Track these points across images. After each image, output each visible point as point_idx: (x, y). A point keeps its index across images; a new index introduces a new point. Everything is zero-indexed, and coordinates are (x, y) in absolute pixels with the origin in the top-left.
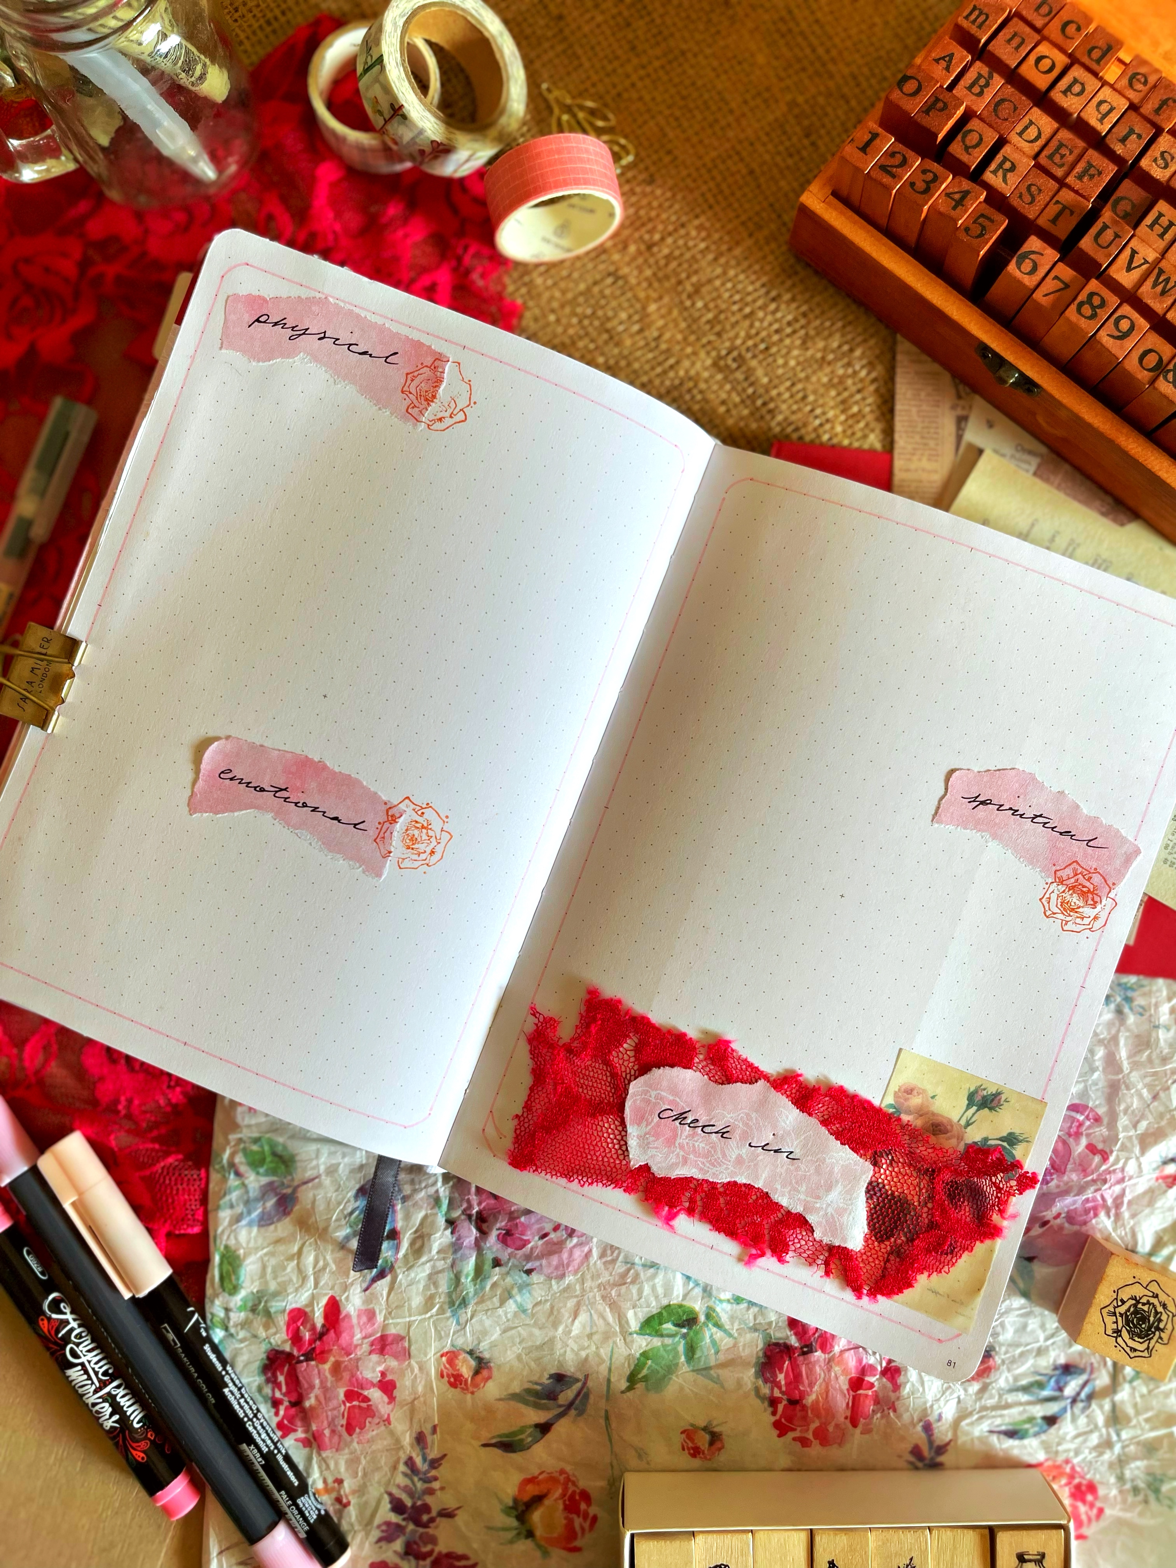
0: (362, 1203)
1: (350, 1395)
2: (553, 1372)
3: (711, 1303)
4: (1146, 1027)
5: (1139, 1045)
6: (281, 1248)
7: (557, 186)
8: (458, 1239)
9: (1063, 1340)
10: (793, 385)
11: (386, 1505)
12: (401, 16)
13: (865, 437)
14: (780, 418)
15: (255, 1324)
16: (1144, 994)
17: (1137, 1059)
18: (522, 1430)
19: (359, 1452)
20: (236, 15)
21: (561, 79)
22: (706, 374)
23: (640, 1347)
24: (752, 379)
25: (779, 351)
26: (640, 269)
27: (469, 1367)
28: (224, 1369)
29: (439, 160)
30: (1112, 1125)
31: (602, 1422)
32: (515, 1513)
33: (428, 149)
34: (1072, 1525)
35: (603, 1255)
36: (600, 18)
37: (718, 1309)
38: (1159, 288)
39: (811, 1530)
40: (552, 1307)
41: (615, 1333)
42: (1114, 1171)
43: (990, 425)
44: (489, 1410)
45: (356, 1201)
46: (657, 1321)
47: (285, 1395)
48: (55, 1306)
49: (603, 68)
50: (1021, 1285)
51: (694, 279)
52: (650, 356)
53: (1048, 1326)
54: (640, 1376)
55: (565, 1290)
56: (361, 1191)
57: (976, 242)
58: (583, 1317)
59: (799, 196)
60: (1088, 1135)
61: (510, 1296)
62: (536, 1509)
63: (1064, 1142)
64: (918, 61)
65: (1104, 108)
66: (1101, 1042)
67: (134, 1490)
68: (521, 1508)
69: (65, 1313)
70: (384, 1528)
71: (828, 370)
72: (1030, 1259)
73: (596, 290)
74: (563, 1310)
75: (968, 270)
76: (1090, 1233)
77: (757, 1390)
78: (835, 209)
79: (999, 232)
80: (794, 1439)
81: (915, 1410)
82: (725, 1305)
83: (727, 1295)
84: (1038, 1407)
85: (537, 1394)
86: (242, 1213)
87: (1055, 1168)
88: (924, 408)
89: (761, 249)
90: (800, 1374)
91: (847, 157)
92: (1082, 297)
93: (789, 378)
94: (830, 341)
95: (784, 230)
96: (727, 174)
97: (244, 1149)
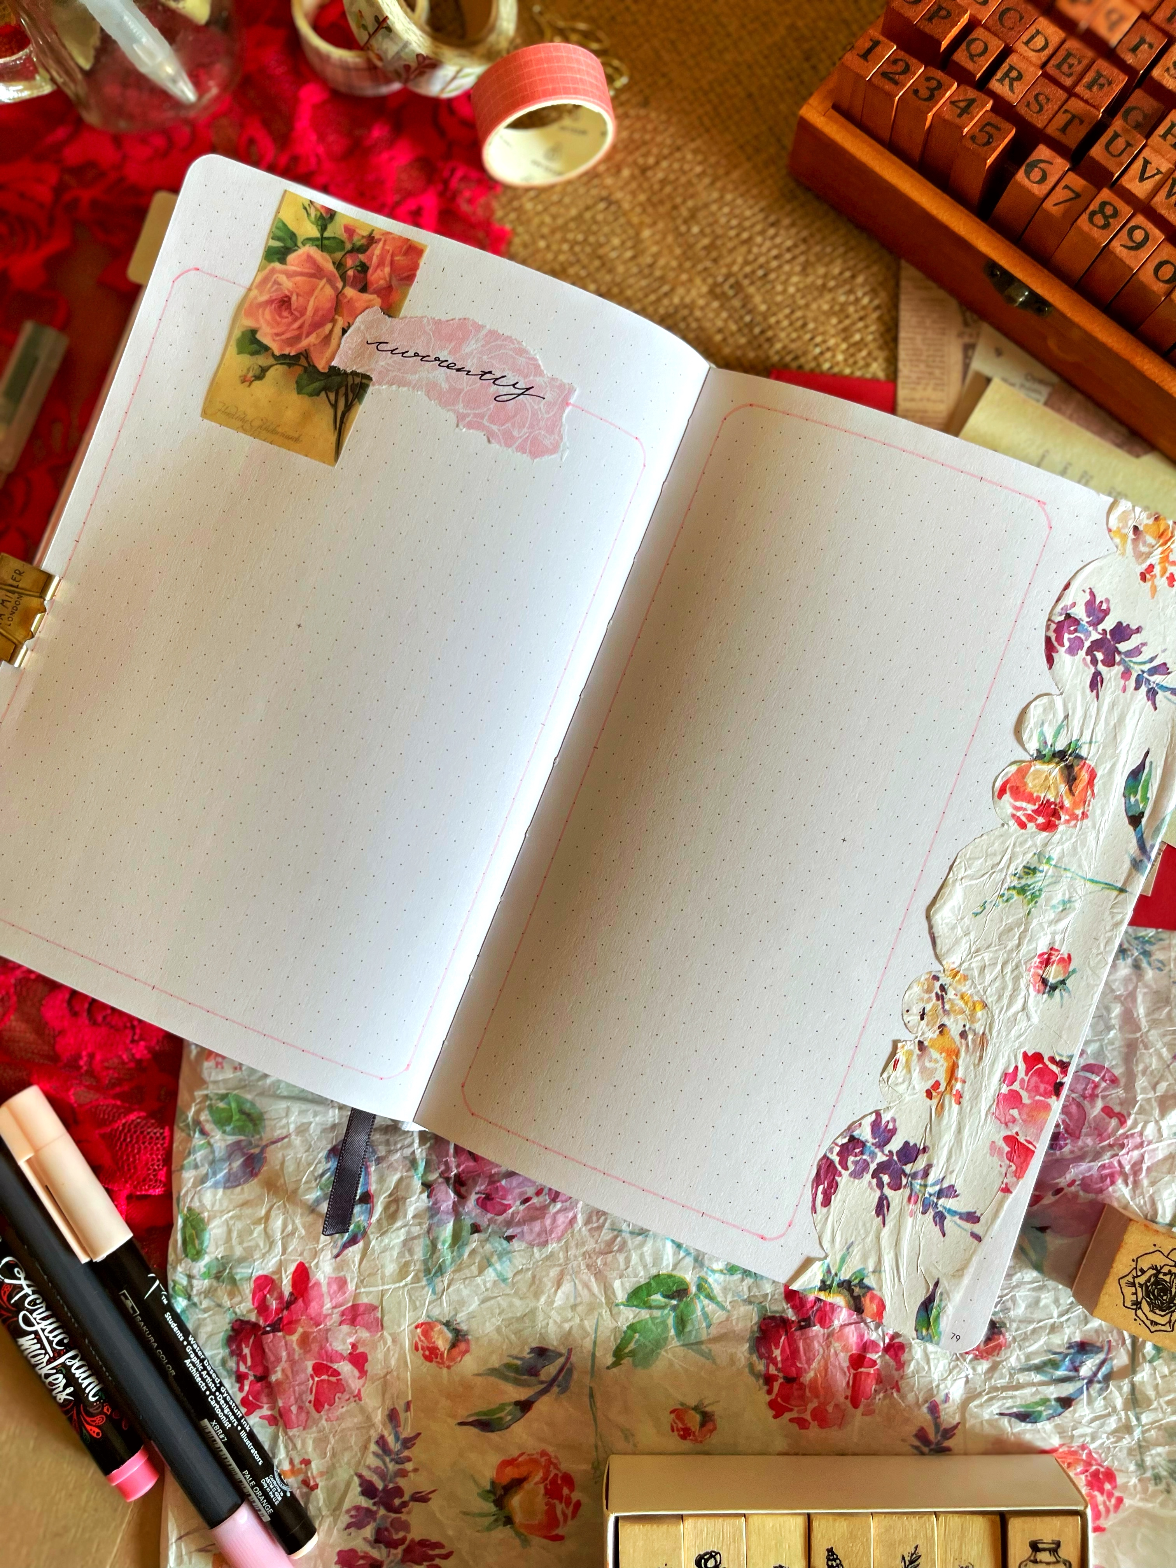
0: (332, 1164)
1: (319, 1369)
2: (534, 1345)
3: (702, 1274)
4: (1165, 982)
5: (1158, 1002)
6: (248, 1211)
8: (435, 1203)
9: (1079, 1316)
11: (356, 1488)
13: (867, 365)
14: (778, 346)
15: (219, 1292)
16: (1163, 949)
17: (1156, 1016)
18: (502, 1407)
19: (327, 1430)
22: (701, 302)
23: (627, 1319)
24: (750, 306)
25: (777, 278)
26: (634, 194)
27: (445, 1339)
28: (186, 1339)
29: (426, 77)
30: (1130, 1086)
31: (586, 1400)
32: (493, 1497)
33: (413, 65)
34: (1089, 1513)
35: (588, 1222)
37: (711, 1280)
38: (1173, 199)
39: (809, 1515)
40: (534, 1277)
41: (600, 1304)
42: (1132, 1135)
43: (999, 353)
44: (467, 1386)
45: (327, 1162)
46: (645, 1293)
47: (250, 1368)
48: (9, 1271)
50: (1033, 1256)
51: (690, 203)
52: (644, 283)
53: (1061, 1301)
54: (627, 1351)
55: (547, 1258)
56: (333, 1152)
57: (982, 150)
58: (566, 1287)
59: (797, 112)
60: (1104, 1098)
61: (490, 1264)
62: (516, 1493)
63: (1079, 1106)
65: (1115, 16)
66: (1117, 998)
67: (92, 1470)
68: (500, 1492)
69: (19, 1279)
70: (353, 1513)
71: (828, 297)
72: (1043, 1229)
73: (588, 215)
74: (545, 1280)
75: (974, 183)
76: (1107, 1201)
77: (751, 1366)
78: (837, 122)
79: (1006, 141)
80: (791, 1420)
81: (920, 1390)
82: (717, 1275)
83: (719, 1266)
84: (1052, 1388)
85: (516, 1369)
86: (207, 1174)
87: (1069, 1132)
88: (929, 335)
89: (759, 173)
90: (797, 1350)
91: (848, 65)
92: (1092, 207)
93: (789, 306)
94: (831, 267)
95: (783, 153)
96: (724, 97)
97: (210, 1106)
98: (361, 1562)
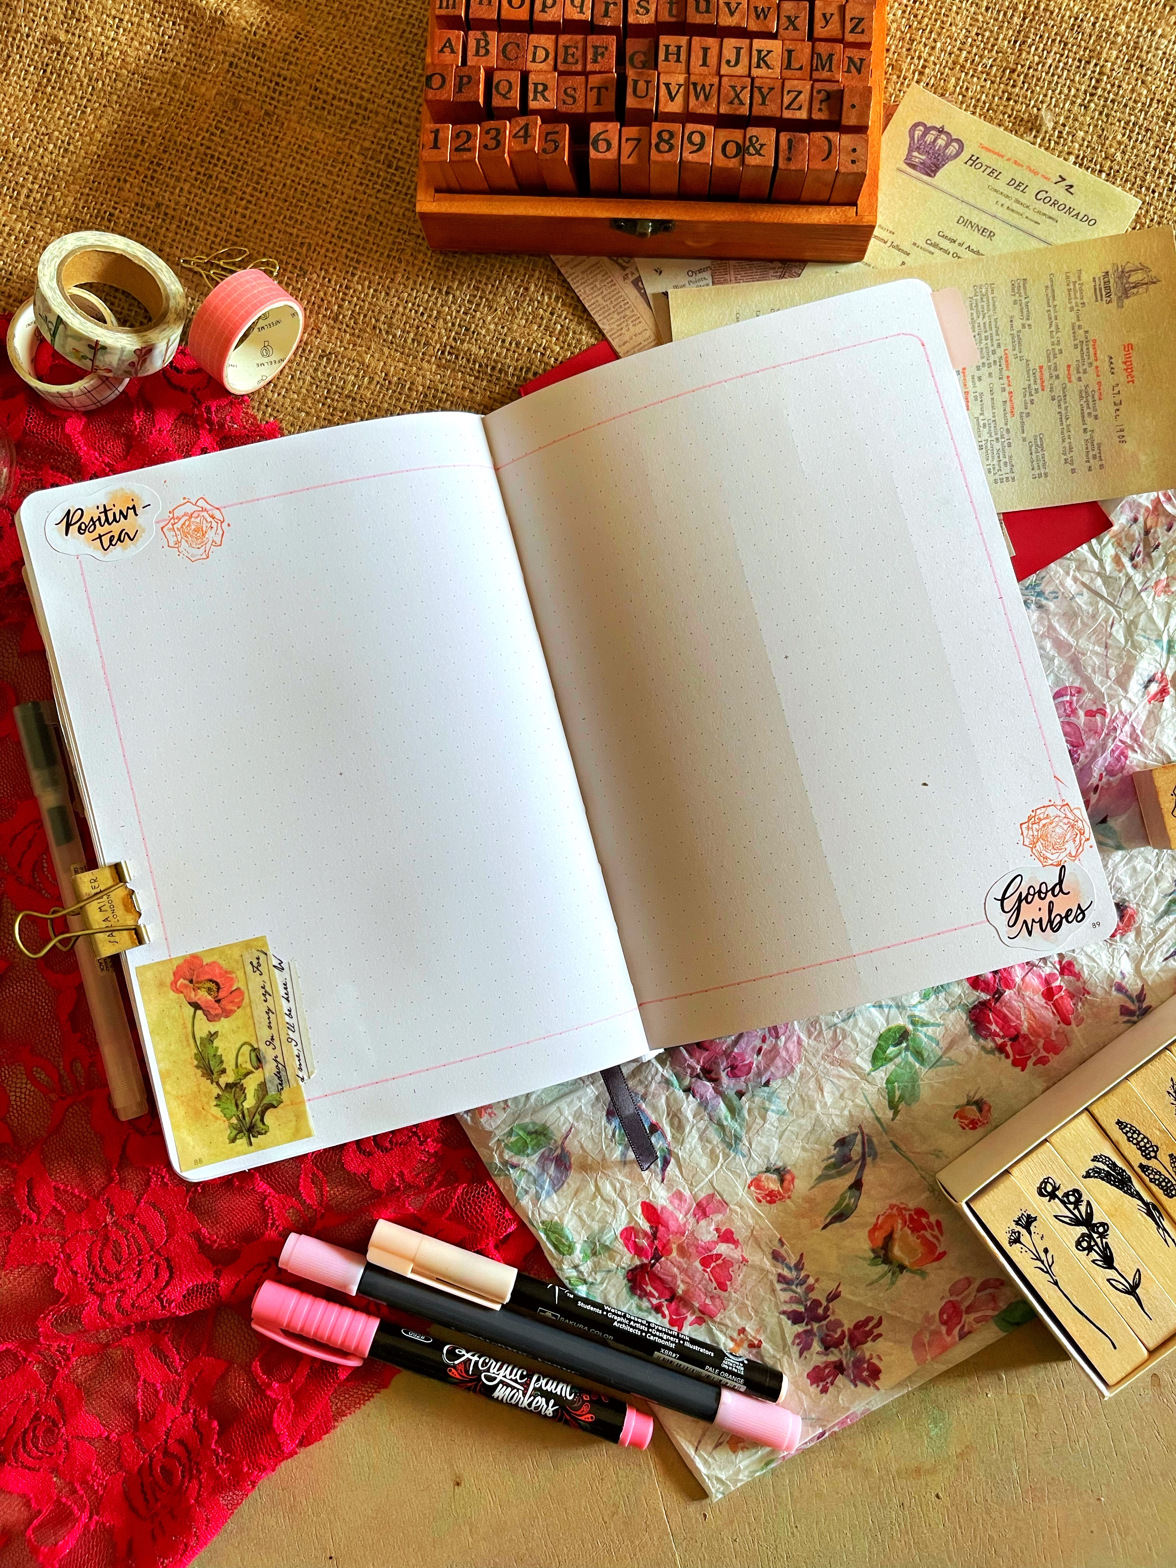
0: (616, 1122)
1: (705, 1262)
2: (834, 1141)
3: (909, 1013)
4: (1065, 603)
5: (1070, 620)
6: (582, 1195)
7: (244, 320)
8: (701, 1097)
9: (1167, 858)
11: (787, 1323)
12: (51, 280)
13: (579, 340)
15: (603, 1263)
16: (1049, 582)
17: (1075, 630)
18: (843, 1198)
19: (740, 1299)
21: (190, 247)
23: (882, 1078)
24: (472, 358)
25: (477, 326)
27: (774, 1182)
28: (603, 1310)
29: (148, 361)
30: (1092, 688)
31: (894, 1151)
32: (880, 1260)
33: (135, 359)
35: (810, 1035)
36: (186, 187)
37: (917, 1013)
38: (702, 97)
39: (1086, 1109)
40: (801, 1096)
41: (858, 1083)
42: (1116, 717)
43: (659, 272)
44: (809, 1200)
45: (610, 1124)
46: (881, 1053)
47: (659, 1298)
48: (452, 1355)
49: (214, 219)
50: (1110, 842)
51: (383, 318)
53: (1150, 857)
54: (896, 1099)
55: (801, 1078)
56: (610, 1114)
57: (556, 155)
58: (827, 1087)
59: (414, 211)
60: (1081, 707)
61: (766, 1110)
62: (893, 1246)
63: (1069, 723)
64: (429, 60)
66: (1043, 637)
68: (882, 1253)
69: (463, 1355)
70: (797, 1341)
71: (520, 314)
72: (1104, 821)
73: (319, 374)
74: (810, 1093)
75: (566, 178)
76: (1131, 772)
77: (983, 1048)
78: (446, 200)
79: (567, 136)
80: (1035, 1064)
81: (1102, 982)
82: (919, 1007)
83: (916, 999)
85: (834, 1166)
86: (537, 1192)
87: (1075, 746)
88: (605, 292)
89: (414, 265)
90: (1005, 1016)
91: (428, 159)
92: (654, 141)
93: (498, 339)
94: (507, 294)
95: (420, 241)
96: (354, 231)
97: (506, 1145)
98: (827, 1371)
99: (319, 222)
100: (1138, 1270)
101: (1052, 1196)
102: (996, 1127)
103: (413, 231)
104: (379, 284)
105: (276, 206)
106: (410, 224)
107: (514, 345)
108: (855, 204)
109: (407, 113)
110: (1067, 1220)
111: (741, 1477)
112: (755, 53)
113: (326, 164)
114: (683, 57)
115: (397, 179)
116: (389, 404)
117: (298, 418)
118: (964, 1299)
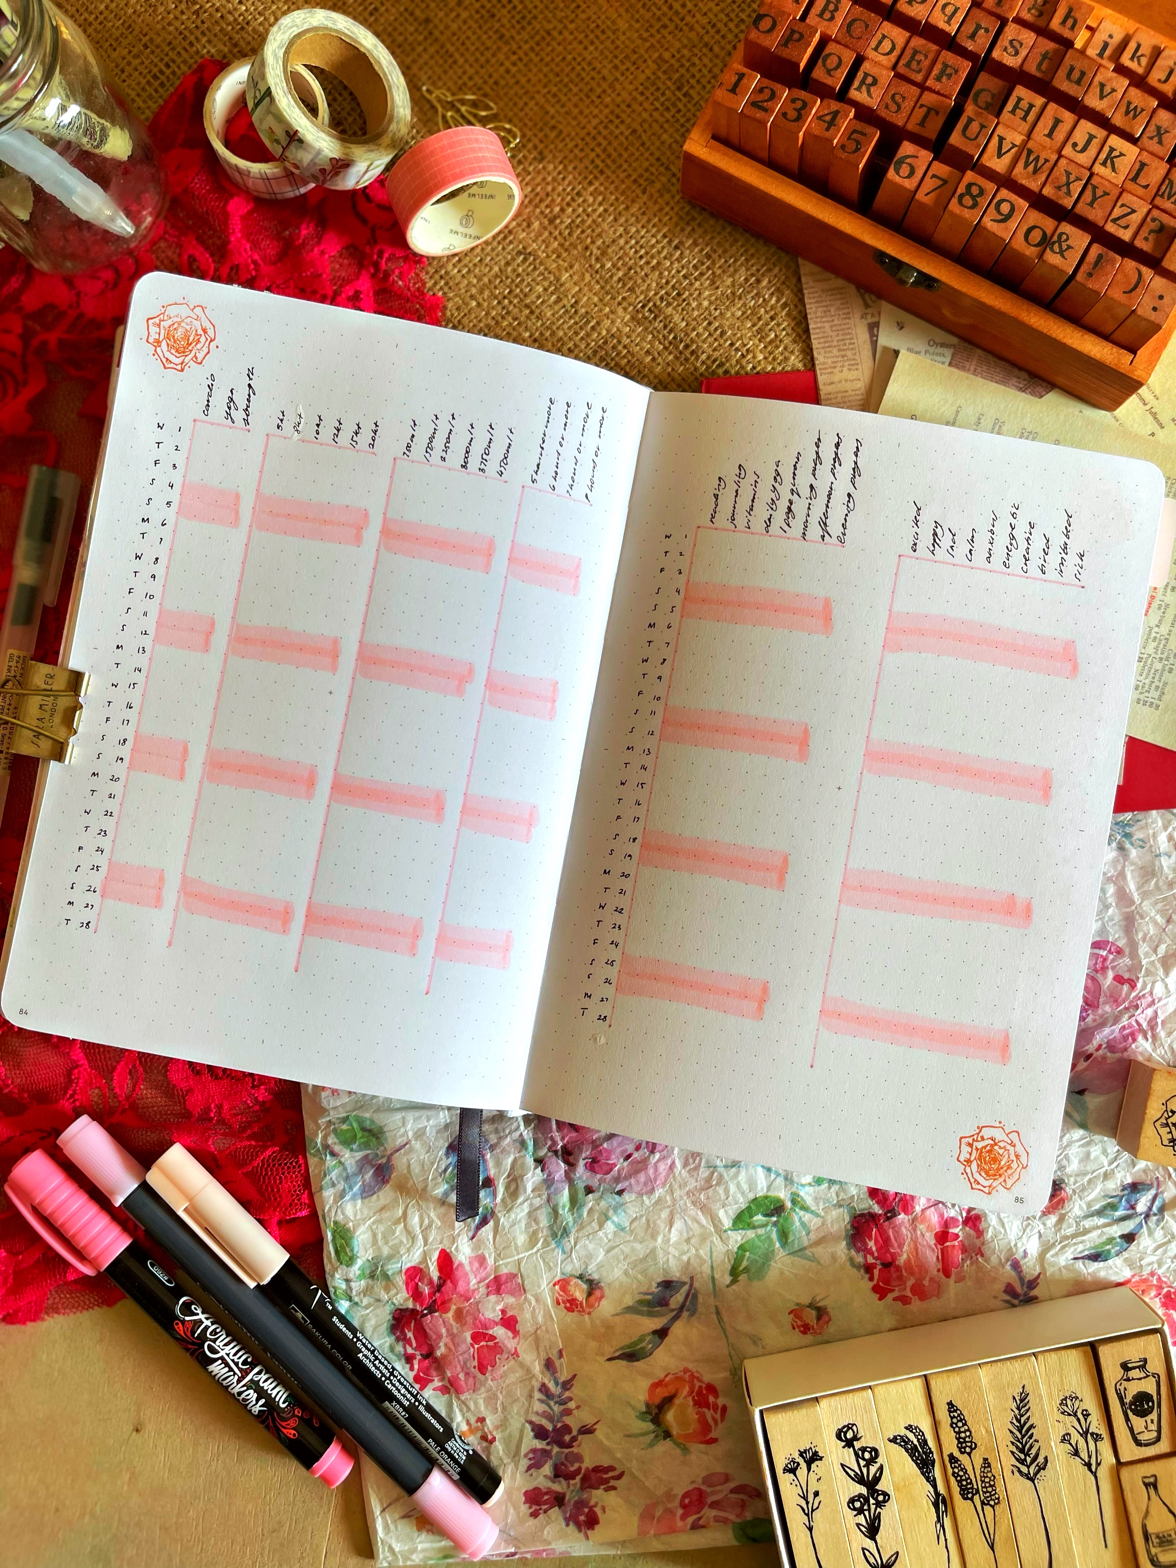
0: (453, 1159)
1: (476, 1337)
2: (659, 1280)
3: (794, 1189)
4: (1148, 857)
5: (1145, 876)
6: (386, 1214)
7: (456, 178)
8: (549, 1175)
9: (1126, 1161)
10: (710, 324)
11: (529, 1434)
12: (280, 47)
13: (786, 359)
15: (376, 1289)
16: (1142, 828)
17: (1146, 888)
18: (641, 1339)
19: (494, 1389)
20: (124, 76)
21: (440, 78)
22: (627, 330)
23: (736, 1242)
24: (671, 326)
25: (691, 295)
26: (547, 243)
27: (581, 1291)
28: (355, 1336)
29: (341, 176)
30: (1134, 955)
31: (714, 1317)
32: (650, 1417)
33: (328, 168)
34: (1166, 1328)
35: (685, 1164)
36: (465, 15)
37: (802, 1194)
38: (1031, 168)
39: (925, 1376)
40: (648, 1221)
41: (711, 1234)
42: (1144, 995)
43: (901, 326)
44: (608, 1327)
45: (448, 1158)
46: (747, 1215)
47: (416, 1349)
48: (187, 1309)
49: (477, 60)
50: (1077, 1117)
51: (599, 242)
52: (572, 322)
53: (1109, 1151)
54: (741, 1268)
55: (657, 1203)
56: (451, 1148)
57: (852, 157)
58: (678, 1225)
59: (682, 147)
60: (1113, 968)
61: (607, 1218)
62: (669, 1409)
63: (1094, 979)
65: (950, 9)
67: (292, 1467)
68: (655, 1411)
69: (198, 1314)
70: (531, 1456)
71: (739, 304)
72: (1081, 1092)
73: (509, 270)
74: (658, 1222)
75: (852, 184)
76: (1132, 1057)
77: (851, 1260)
78: (718, 151)
79: (873, 144)
80: (895, 1299)
81: (1001, 1251)
82: (807, 1188)
83: (808, 1179)
84: (1115, 1227)
85: (649, 1303)
86: (344, 1189)
87: (1090, 1003)
88: (836, 322)
89: (656, 202)
90: (888, 1238)
91: (720, 100)
92: (961, 189)
93: (705, 319)
94: (737, 277)
95: (674, 180)
96: (611, 138)
97: (335, 1130)
98: (546, 1497)
99: (581, 112)
100: (897, 1553)
101: (849, 1443)
102: (827, 1342)
103: (671, 167)
104: (612, 205)
105: (545, 76)
106: (672, 158)
107: (718, 332)
108: (1134, 351)
109: (723, 43)
110: (852, 1473)
111: (414, 1557)
112: (1106, 149)
113: (616, 57)
114: (1031, 117)
115: (680, 105)
116: (565, 334)
117: (467, 304)
118: (714, 1493)
